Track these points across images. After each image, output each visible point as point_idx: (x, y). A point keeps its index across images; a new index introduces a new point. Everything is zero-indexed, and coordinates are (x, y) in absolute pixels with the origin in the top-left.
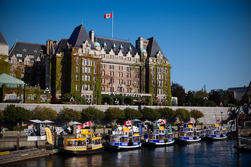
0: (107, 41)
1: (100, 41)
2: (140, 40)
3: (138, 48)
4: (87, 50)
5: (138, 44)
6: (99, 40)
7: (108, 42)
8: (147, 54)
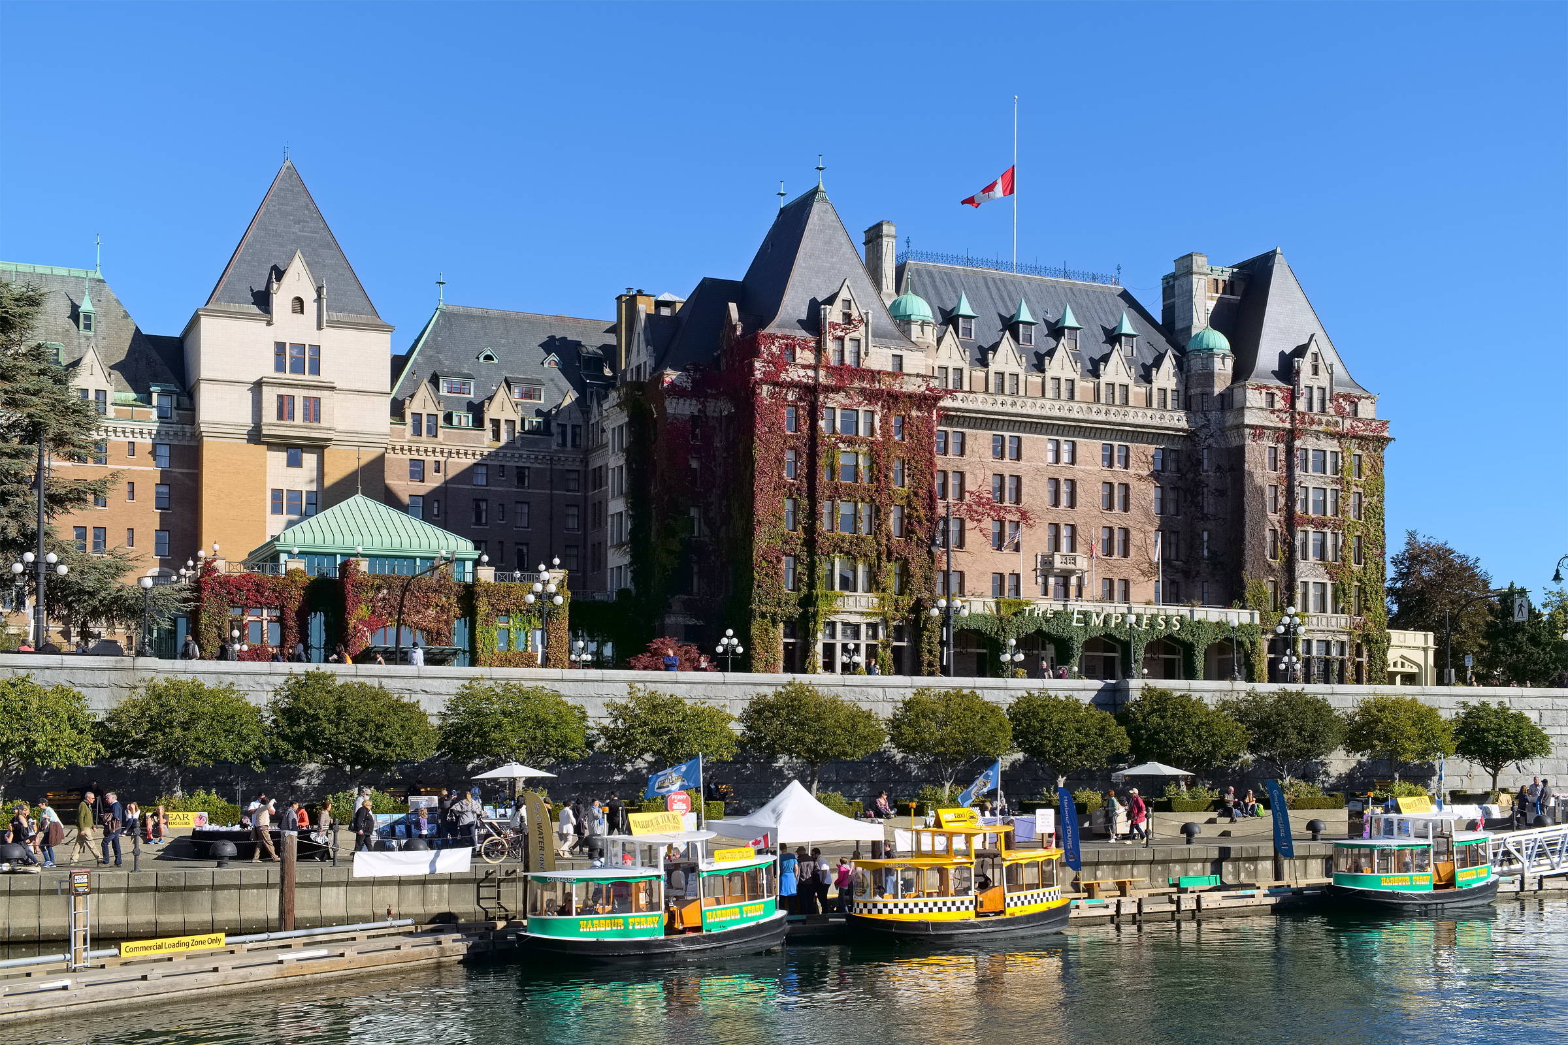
0: (981, 283)
1: (935, 288)
2: (1189, 272)
3: (1179, 325)
4: (849, 346)
5: (1178, 301)
6: (927, 280)
7: (985, 292)
8: (1229, 363)
